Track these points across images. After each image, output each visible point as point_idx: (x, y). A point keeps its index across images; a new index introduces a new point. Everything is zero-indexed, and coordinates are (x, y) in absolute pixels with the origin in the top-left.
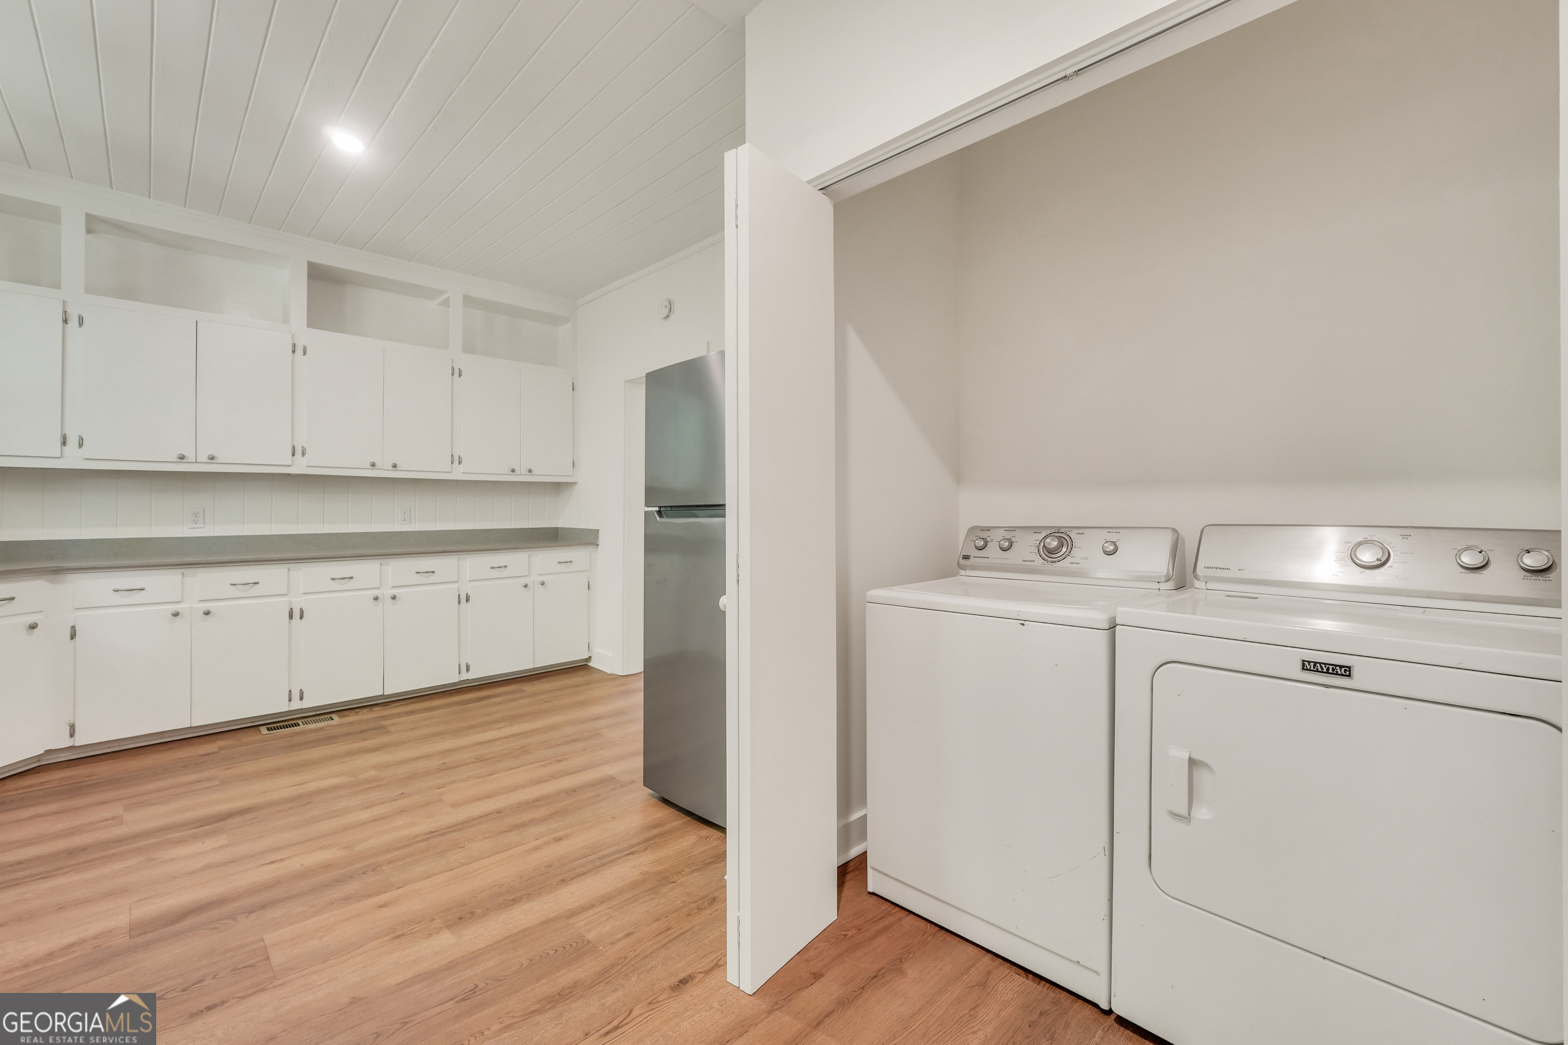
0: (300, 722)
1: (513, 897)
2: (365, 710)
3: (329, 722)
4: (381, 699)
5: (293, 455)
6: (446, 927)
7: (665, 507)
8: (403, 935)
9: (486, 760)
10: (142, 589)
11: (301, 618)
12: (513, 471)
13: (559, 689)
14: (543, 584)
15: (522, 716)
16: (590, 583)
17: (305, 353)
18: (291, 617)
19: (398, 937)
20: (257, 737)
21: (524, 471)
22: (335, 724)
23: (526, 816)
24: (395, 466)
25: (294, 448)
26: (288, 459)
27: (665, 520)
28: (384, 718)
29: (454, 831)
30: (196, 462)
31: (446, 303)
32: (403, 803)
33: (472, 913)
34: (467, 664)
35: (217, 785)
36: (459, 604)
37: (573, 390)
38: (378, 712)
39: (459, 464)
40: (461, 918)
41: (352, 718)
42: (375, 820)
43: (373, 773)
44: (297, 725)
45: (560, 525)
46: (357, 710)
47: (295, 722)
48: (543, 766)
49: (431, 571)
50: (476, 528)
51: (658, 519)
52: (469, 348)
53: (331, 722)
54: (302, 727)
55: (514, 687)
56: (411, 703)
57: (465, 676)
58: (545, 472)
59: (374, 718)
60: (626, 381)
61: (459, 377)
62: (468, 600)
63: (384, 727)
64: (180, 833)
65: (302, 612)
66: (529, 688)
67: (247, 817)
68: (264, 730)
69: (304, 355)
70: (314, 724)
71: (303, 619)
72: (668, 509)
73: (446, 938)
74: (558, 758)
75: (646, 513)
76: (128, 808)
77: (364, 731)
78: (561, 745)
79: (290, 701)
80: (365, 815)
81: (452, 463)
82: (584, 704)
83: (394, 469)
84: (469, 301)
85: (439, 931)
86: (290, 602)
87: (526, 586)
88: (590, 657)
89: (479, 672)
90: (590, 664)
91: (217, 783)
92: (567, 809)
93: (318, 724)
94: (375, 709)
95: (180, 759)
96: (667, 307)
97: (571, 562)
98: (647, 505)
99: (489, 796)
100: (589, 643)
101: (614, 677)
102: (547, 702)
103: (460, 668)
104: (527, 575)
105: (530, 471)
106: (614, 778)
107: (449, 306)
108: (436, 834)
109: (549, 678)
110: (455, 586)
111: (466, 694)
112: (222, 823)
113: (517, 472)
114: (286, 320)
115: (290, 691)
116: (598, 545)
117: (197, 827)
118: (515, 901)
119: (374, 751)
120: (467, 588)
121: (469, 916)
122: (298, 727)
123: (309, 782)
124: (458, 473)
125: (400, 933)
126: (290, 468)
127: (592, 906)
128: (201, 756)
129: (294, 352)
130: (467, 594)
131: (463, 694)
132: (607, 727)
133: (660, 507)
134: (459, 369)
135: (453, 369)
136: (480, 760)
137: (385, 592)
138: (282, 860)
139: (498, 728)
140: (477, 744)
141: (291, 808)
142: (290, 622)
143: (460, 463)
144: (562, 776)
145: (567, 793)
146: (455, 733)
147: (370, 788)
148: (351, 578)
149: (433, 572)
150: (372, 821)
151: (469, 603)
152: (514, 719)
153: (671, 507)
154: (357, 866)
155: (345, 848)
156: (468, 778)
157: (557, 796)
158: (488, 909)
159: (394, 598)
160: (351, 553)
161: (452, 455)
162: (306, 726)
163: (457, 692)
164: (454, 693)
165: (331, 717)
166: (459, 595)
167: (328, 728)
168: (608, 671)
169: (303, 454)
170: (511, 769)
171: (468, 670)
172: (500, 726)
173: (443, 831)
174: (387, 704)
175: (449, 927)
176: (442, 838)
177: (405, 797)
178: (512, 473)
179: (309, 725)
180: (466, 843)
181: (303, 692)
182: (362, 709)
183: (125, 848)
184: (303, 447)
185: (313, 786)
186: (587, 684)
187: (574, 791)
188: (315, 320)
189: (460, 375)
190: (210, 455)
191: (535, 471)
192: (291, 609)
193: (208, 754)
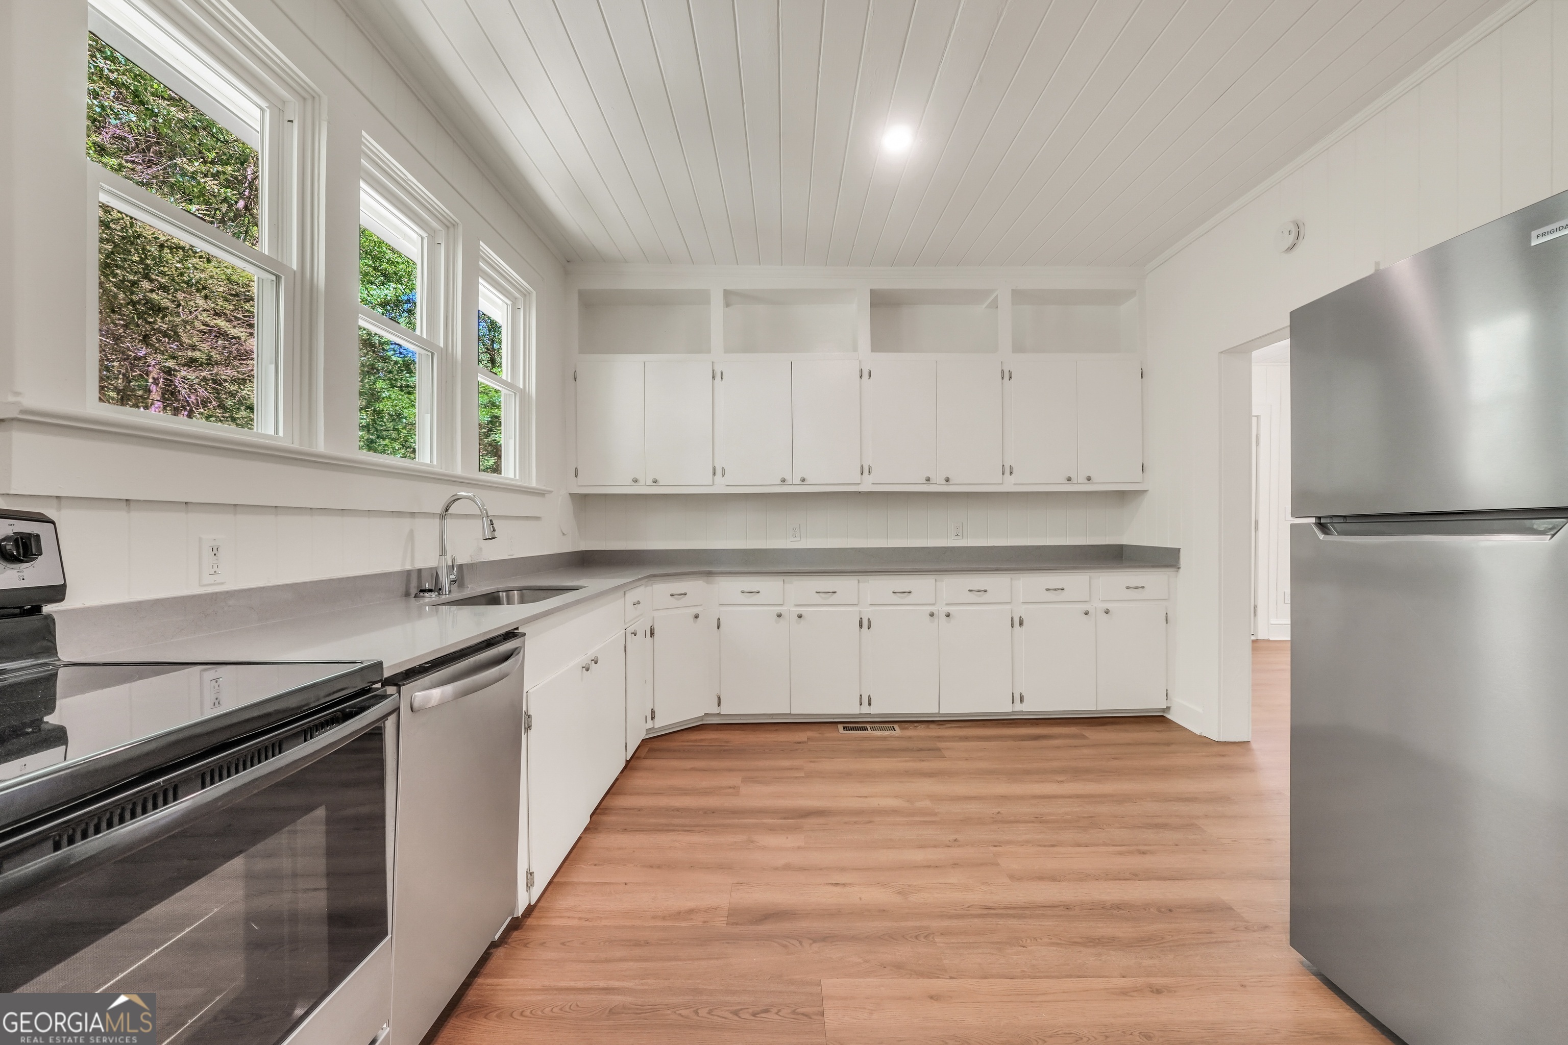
0: (868, 726)
2: (923, 726)
3: (891, 732)
4: (937, 717)
5: (862, 474)
7: (1331, 517)
9: (1047, 822)
10: (758, 592)
11: (869, 628)
12: (1069, 479)
13: (1129, 744)
14: (1107, 612)
15: (1087, 771)
16: (1169, 615)
17: (870, 376)
18: (861, 626)
20: (835, 734)
21: (1082, 479)
22: (896, 735)
23: (1105, 929)
24: (947, 480)
25: (862, 467)
26: (856, 478)
27: (1335, 538)
28: (940, 739)
29: (1014, 916)
30: (793, 484)
31: (994, 305)
32: (957, 853)
34: (1021, 694)
35: (803, 777)
36: (1012, 627)
37: (1142, 377)
38: (935, 731)
39: (1011, 475)
41: (911, 732)
42: (929, 867)
43: (927, 804)
44: (865, 729)
45: (1125, 541)
46: (916, 724)
47: (865, 725)
48: (1120, 854)
49: (983, 589)
50: (1028, 544)
51: (1322, 537)
52: (1018, 348)
53: (893, 733)
54: (869, 733)
55: (1073, 730)
56: (965, 727)
57: (1019, 707)
58: (1106, 481)
59: (930, 737)
60: (1221, 352)
61: (1010, 380)
62: (1021, 624)
63: (939, 750)
64: (773, 820)
65: (869, 622)
66: (1094, 734)
67: (821, 820)
68: (840, 727)
69: (869, 379)
70: (880, 731)
71: (871, 629)
72: (1335, 520)
74: (1142, 848)
75: (1293, 526)
76: (745, 780)
77: (921, 750)
78: (1141, 827)
79: (861, 705)
80: (918, 856)
81: (1003, 474)
82: (1165, 772)
83: (947, 483)
84: (1019, 296)
86: (860, 612)
87: (1087, 613)
88: (1168, 708)
89: (1033, 706)
90: (1169, 716)
91: (802, 775)
92: (1163, 938)
93: (882, 731)
94: (932, 726)
95: (781, 742)
96: (1293, 233)
97: (1143, 587)
98: (1295, 514)
99: (1053, 878)
100: (1167, 690)
101: (1205, 742)
102: (1116, 759)
103: (1013, 697)
104: (1088, 599)
105: (1089, 479)
106: (1231, 909)
107: (997, 307)
108: (992, 911)
109: (1118, 727)
110: (1008, 607)
111: (1019, 727)
112: (803, 820)
113: (1074, 480)
114: (855, 349)
115: (861, 696)
116: (1179, 568)
117: (785, 818)
119: (930, 777)
120: (1020, 611)
122: (866, 732)
123: (871, 797)
124: (1009, 485)
126: (859, 486)
128: (795, 743)
129: (861, 377)
130: (1020, 617)
131: (1017, 727)
132: (1206, 816)
133: (1319, 518)
134: (1009, 371)
135: (1003, 371)
136: (1039, 820)
137: (940, 609)
138: (844, 885)
139: (1058, 782)
140: (1035, 797)
141: (855, 823)
142: (860, 631)
143: (1011, 473)
144: (1149, 879)
145: (1159, 910)
146: (1013, 775)
147: (925, 822)
148: (910, 592)
149: (986, 591)
150: (925, 867)
151: (1024, 627)
152: (1077, 773)
153: (1345, 517)
154: (910, 924)
155: (899, 893)
156: (1027, 842)
157: (1145, 909)
159: (948, 615)
160: (909, 567)
161: (1003, 466)
162: (873, 732)
163: (1011, 724)
164: (1008, 724)
165: (893, 727)
166: (1012, 618)
167: (890, 739)
168: (1197, 729)
169: (870, 472)
170: (1079, 846)
171: (1022, 700)
172: (1060, 779)
173: (1001, 911)
174: (942, 723)
176: (1001, 922)
177: (959, 846)
178: (1068, 482)
179: (875, 732)
180: (1029, 941)
181: (871, 698)
182: (920, 724)
183: (736, 821)
184: (869, 466)
185: (874, 803)
186: (1168, 744)
187: (1170, 911)
188: (876, 346)
189: (1010, 378)
190: (802, 477)
191: (1095, 478)
192: (861, 618)
193: (799, 743)
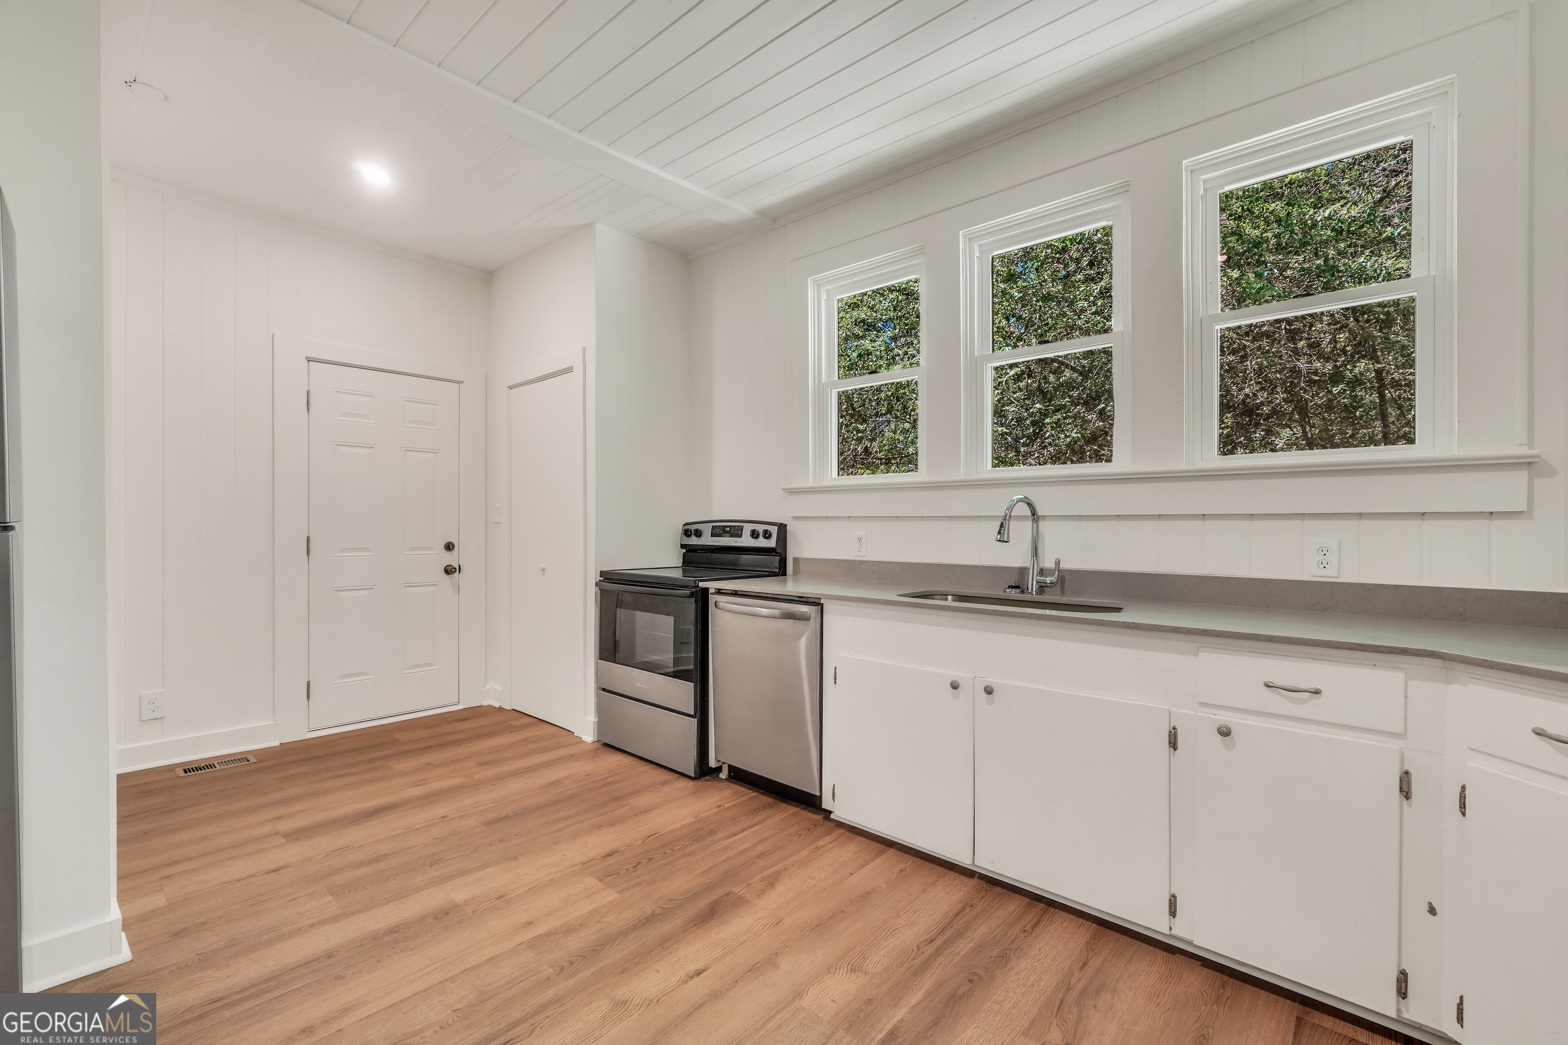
1: (393, 936)
6: (460, 906)
8: (497, 899)
19: (501, 897)
33: (436, 918)
40: (447, 914)
73: (459, 896)
85: (466, 903)
118: (392, 931)
121: (440, 916)
125: (501, 900)
127: (312, 926)
158: (421, 922)
175: (458, 906)
